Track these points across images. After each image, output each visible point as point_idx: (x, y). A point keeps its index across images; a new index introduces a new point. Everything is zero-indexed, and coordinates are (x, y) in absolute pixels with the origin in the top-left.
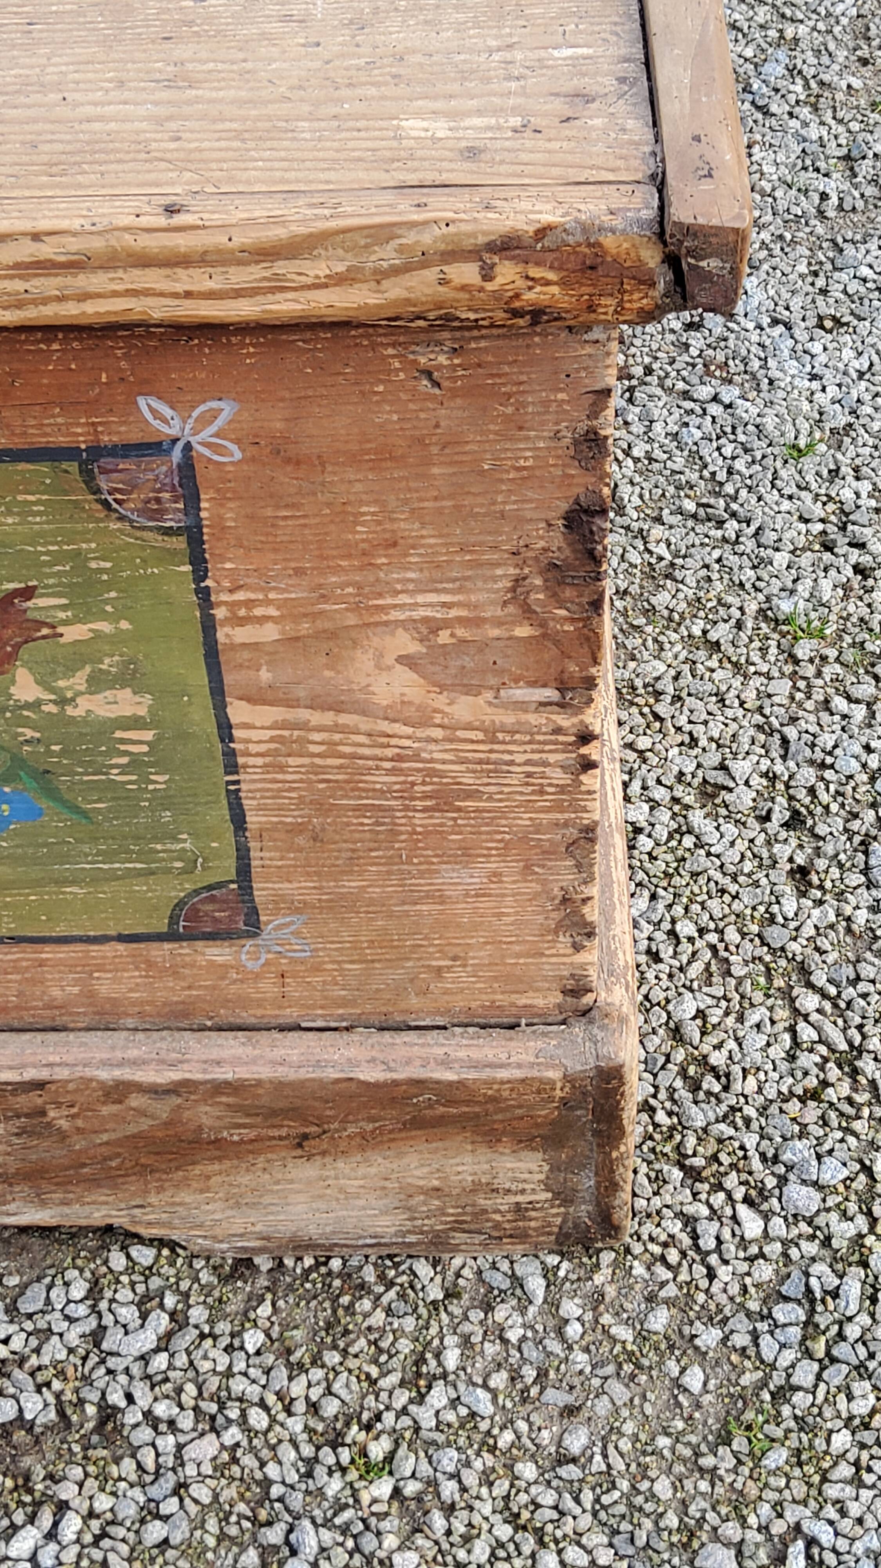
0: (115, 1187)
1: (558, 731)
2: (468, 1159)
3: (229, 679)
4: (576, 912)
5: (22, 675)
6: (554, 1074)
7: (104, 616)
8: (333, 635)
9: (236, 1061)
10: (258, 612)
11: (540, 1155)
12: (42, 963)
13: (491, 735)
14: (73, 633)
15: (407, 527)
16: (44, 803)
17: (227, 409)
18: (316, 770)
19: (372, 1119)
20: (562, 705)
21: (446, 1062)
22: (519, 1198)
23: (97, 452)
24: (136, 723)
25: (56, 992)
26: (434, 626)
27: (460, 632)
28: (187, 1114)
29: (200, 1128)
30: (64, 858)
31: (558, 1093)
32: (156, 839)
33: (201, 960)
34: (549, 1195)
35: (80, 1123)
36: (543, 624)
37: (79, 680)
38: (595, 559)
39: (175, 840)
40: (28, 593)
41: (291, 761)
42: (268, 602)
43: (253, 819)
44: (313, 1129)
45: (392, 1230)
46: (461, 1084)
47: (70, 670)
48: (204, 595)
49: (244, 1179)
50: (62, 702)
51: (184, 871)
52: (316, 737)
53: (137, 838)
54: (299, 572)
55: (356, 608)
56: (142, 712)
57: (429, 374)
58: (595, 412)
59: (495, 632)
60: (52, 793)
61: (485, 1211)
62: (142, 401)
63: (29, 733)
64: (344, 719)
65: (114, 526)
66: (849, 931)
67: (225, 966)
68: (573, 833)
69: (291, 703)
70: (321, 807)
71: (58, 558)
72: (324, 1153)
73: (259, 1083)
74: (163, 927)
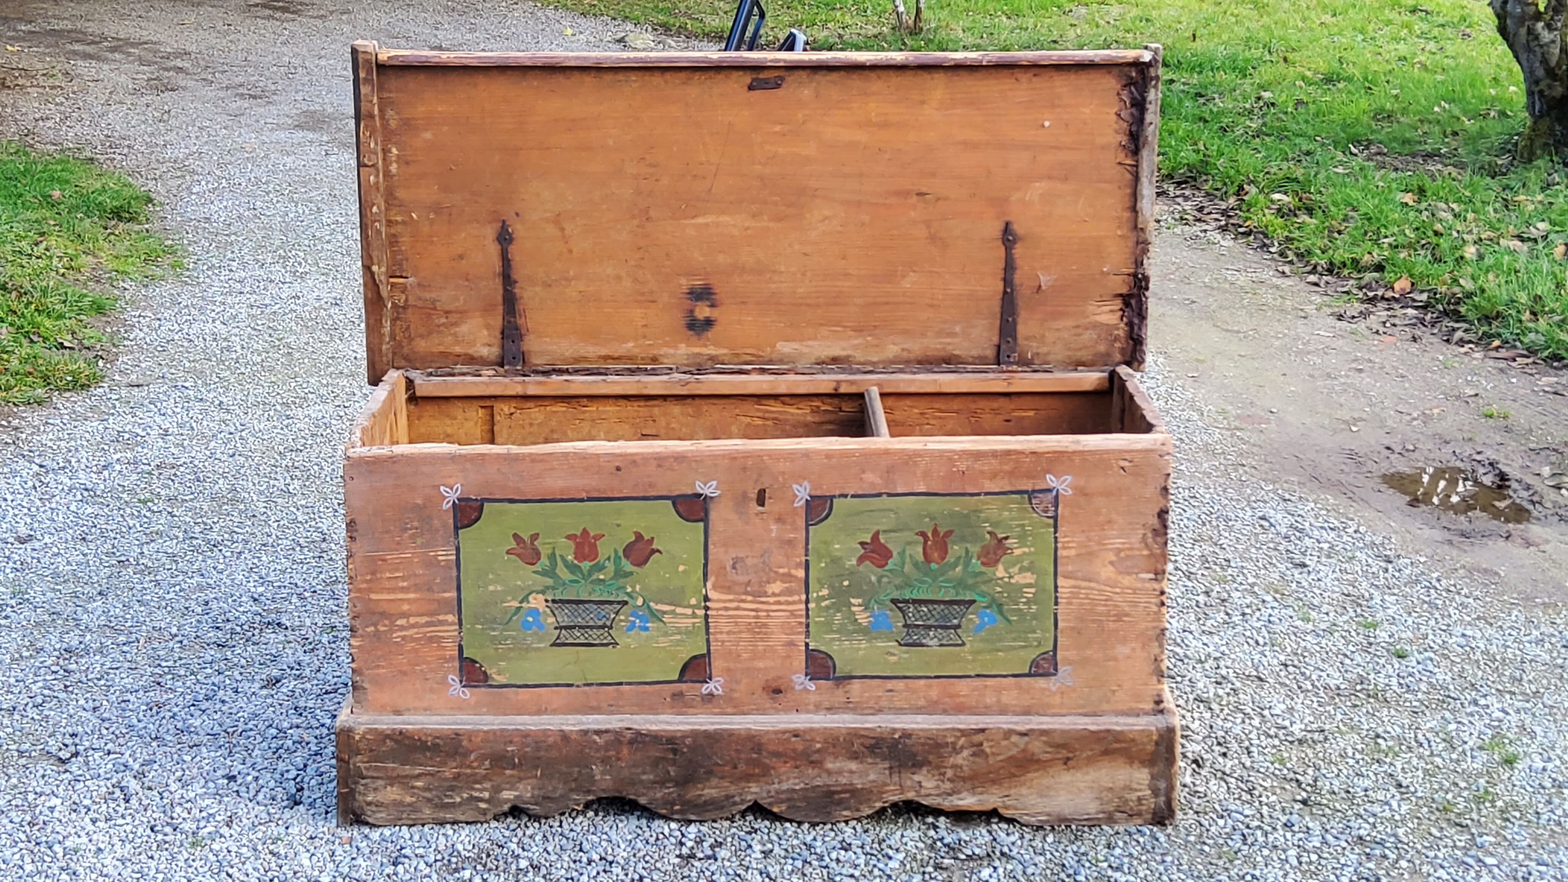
0: (1001, 784)
1: (1155, 590)
2: (1122, 771)
3: (1059, 569)
4: (1159, 666)
5: (1000, 567)
6: (1153, 728)
7: (1027, 546)
8: (1090, 554)
9: (1047, 723)
10: (1071, 545)
11: (1146, 770)
12: (986, 687)
13: (1135, 591)
14: (1017, 552)
15: (1114, 516)
16: (999, 617)
17: (1069, 478)
18: (1082, 604)
19: (1092, 750)
20: (1156, 580)
21: (1117, 724)
22: (1140, 794)
23: (1034, 491)
24: (1030, 586)
25: (988, 701)
26: (1119, 550)
27: (1128, 553)
28: (1030, 746)
29: (1033, 754)
30: (1000, 640)
31: (1155, 738)
32: (1030, 632)
33: (1037, 686)
34: (1149, 792)
35: (994, 750)
36: (1150, 550)
37: (1016, 569)
38: (1165, 527)
39: (1035, 632)
40: (1006, 538)
41: (1075, 601)
42: (1073, 542)
43: (1061, 624)
44: (1071, 755)
45: (1094, 811)
46: (1121, 732)
47: (1014, 565)
48: (1056, 538)
49: (1045, 781)
50: (1010, 577)
51: (1037, 646)
52: (1083, 591)
53: (1025, 632)
54: (1083, 531)
55: (1100, 543)
56: (1033, 581)
57: (1123, 468)
58: (1166, 481)
59: (1137, 553)
60: (1001, 613)
61: (1127, 800)
62: (1048, 476)
63: (999, 589)
64: (1093, 585)
65: (1035, 515)
66: (1244, 767)
67: (1045, 689)
68: (1158, 632)
69: (1076, 579)
70: (1082, 620)
71: (1018, 526)
72: (1073, 768)
73: (1055, 730)
74: (1027, 671)
